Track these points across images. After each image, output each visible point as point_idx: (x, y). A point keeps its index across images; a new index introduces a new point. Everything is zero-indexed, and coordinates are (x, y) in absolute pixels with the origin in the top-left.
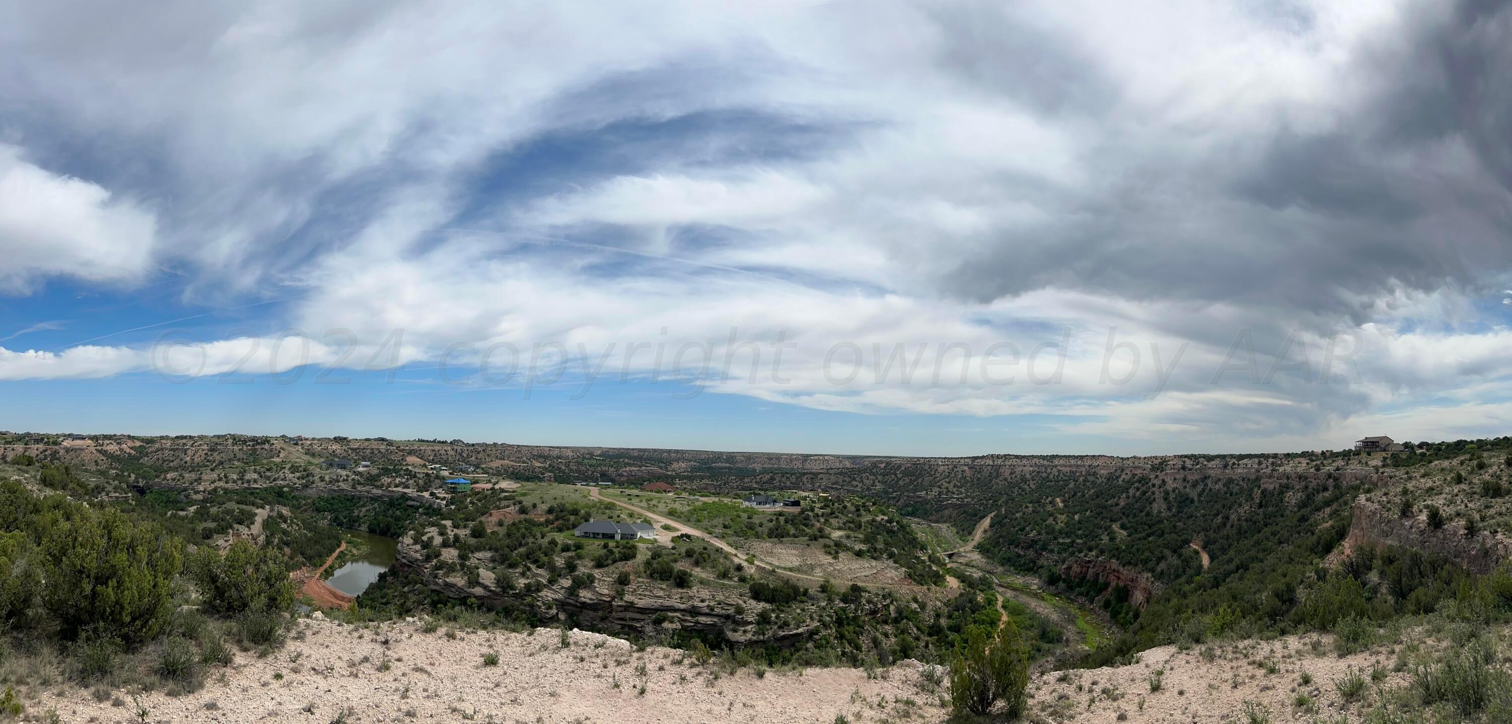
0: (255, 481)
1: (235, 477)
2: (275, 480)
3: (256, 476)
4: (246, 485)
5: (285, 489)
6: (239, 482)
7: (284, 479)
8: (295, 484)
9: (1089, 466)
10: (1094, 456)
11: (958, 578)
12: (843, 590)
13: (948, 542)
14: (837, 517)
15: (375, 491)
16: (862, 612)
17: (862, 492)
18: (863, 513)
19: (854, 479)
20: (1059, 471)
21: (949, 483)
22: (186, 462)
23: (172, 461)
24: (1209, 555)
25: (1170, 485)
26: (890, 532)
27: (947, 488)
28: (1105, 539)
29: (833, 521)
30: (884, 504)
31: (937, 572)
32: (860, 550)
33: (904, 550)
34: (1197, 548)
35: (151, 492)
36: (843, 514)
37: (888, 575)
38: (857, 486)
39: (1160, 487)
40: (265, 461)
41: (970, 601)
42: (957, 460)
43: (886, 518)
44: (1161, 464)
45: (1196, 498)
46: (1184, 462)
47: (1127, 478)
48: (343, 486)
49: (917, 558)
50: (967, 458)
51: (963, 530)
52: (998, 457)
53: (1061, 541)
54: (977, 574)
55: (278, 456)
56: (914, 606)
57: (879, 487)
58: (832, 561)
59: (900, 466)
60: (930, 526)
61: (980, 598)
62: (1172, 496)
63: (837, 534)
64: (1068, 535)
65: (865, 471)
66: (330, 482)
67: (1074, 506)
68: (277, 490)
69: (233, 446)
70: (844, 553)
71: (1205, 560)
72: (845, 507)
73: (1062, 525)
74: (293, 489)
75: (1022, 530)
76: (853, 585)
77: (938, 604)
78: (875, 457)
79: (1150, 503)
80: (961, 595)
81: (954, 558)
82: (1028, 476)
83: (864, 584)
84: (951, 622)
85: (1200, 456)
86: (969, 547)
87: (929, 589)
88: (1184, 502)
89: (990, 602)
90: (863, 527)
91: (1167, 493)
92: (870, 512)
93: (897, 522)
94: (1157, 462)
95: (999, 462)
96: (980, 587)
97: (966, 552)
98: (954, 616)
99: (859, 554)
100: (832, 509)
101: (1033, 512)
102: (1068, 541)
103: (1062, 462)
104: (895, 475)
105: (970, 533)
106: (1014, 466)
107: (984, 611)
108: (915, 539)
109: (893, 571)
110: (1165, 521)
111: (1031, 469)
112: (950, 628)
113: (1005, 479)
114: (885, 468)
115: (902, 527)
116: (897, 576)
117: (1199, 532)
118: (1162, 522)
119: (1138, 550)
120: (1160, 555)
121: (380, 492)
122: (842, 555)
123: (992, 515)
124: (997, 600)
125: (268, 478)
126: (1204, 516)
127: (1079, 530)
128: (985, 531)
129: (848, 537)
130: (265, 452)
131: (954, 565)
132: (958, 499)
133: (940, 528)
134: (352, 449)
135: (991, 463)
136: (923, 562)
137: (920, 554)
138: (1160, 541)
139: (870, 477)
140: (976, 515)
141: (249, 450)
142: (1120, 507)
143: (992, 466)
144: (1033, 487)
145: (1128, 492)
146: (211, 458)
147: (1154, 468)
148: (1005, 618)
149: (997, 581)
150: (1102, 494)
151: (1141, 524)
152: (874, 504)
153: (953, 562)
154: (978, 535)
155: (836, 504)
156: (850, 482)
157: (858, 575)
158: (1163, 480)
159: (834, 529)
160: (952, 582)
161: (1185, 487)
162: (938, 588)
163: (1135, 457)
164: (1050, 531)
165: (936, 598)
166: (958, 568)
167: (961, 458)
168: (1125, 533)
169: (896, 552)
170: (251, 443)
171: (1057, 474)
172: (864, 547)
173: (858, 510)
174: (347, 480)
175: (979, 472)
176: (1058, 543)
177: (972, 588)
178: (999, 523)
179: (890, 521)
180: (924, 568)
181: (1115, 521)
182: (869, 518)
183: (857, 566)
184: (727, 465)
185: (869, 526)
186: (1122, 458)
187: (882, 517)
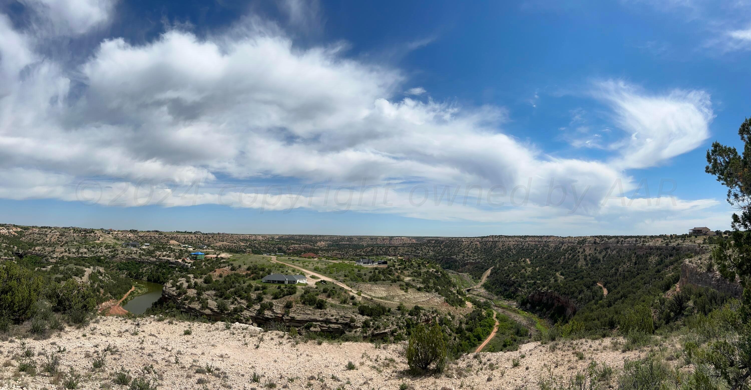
0: (85, 253)
1: (74, 250)
2: (96, 253)
3: (86, 250)
4: (80, 255)
5: (102, 258)
6: (76, 253)
7: (102, 252)
8: (108, 255)
9: (545, 242)
10: (548, 236)
11: (472, 302)
12: (410, 309)
13: (467, 283)
14: (408, 270)
15: (151, 259)
16: (420, 321)
17: (422, 256)
18: (422, 267)
19: (418, 249)
20: (529, 244)
21: (468, 251)
22: (47, 241)
23: (39, 240)
24: (607, 289)
25: (588, 252)
26: (437, 277)
27: (467, 254)
28: (552, 280)
29: (406, 272)
30: (434, 262)
31: (461, 299)
32: (420, 287)
33: (444, 287)
34: (601, 285)
35: (26, 257)
36: (411, 268)
37: (435, 301)
38: (419, 253)
39: (582, 253)
40: (91, 242)
41: (478, 315)
42: (473, 239)
43: (435, 270)
44: (583, 240)
45: (601, 259)
46: (595, 240)
47: (565, 248)
48: (134, 256)
49: (452, 292)
50: (478, 237)
51: (476, 277)
52: (496, 236)
53: (529, 282)
54: (482, 300)
55: (99, 240)
56: (449, 317)
57: (431, 253)
58: (405, 293)
59: (442, 242)
60: (458, 274)
61: (484, 313)
62: (588, 258)
63: (407, 279)
64: (532, 278)
65: (423, 244)
66: (127, 254)
67: (536, 263)
68: (97, 258)
69: (74, 233)
70: (411, 289)
71: (605, 292)
72: (412, 264)
73: (530, 273)
74: (106, 258)
75: (508, 276)
76: (416, 306)
77: (461, 316)
78: (430, 237)
79: (577, 262)
80: (474, 311)
81: (471, 291)
82: (512, 247)
83: (422, 306)
84: (468, 326)
85: (604, 236)
86: (479, 286)
87: (456, 309)
88: (595, 260)
89: (489, 315)
90: (422, 275)
91: (586, 256)
92: (426, 267)
93: (441, 272)
94: (581, 239)
95: (496, 239)
96: (484, 307)
97: (477, 288)
98: (469, 323)
99: (419, 289)
100: (405, 265)
101: (514, 266)
102: (532, 282)
103: (530, 239)
104: (440, 247)
105: (479, 278)
106: (504, 241)
107: (486, 320)
108: (450, 281)
109: (438, 299)
110: (585, 271)
111: (514, 243)
112: (467, 329)
113: (499, 249)
114: (435, 243)
115: (443, 275)
116: (440, 301)
117: (602, 277)
118: (583, 271)
119: (569, 287)
120: (581, 289)
121: (155, 259)
122: (410, 290)
123: (492, 268)
124: (493, 314)
125: (93, 252)
126: (605, 268)
127: (538, 276)
128: (488, 277)
129: (414, 280)
130: (92, 237)
131: (470, 296)
132: (473, 260)
133: (464, 276)
134: (140, 236)
135: (492, 240)
136: (454, 294)
137: (452, 289)
138: (581, 282)
139: (427, 248)
140: (483, 268)
141: (82, 236)
142: (561, 263)
143: (492, 242)
144: (515, 253)
145: (565, 256)
146: (61, 240)
147: (579, 243)
148: (497, 323)
149: (493, 304)
150: (551, 256)
151: (572, 272)
152: (428, 263)
153: (470, 294)
154: (484, 279)
155: (407, 263)
156: (415, 251)
157: (419, 300)
158: (584, 250)
159: (406, 276)
160: (469, 304)
161: (596, 253)
162: (461, 308)
163: (569, 237)
164: (523, 276)
165: (460, 313)
166: (473, 297)
167: (475, 237)
168: (563, 277)
169: (440, 288)
170: (84, 233)
171: (527, 246)
172: (422, 286)
173: (419, 266)
174: (136, 253)
175: (485, 245)
176: (527, 283)
177: (480, 308)
178: (495, 272)
179: (437, 272)
180: (455, 297)
181: (558, 271)
182: (425, 270)
183: (418, 296)
184: (348, 243)
185: (426, 275)
186: (563, 238)
187: (433, 269)
